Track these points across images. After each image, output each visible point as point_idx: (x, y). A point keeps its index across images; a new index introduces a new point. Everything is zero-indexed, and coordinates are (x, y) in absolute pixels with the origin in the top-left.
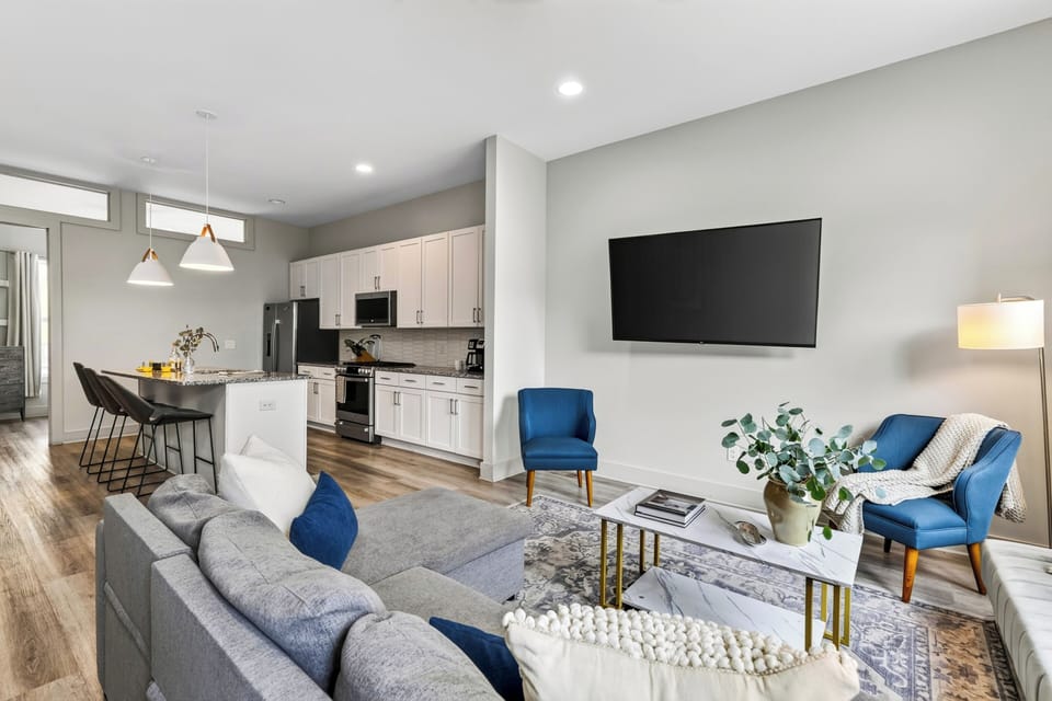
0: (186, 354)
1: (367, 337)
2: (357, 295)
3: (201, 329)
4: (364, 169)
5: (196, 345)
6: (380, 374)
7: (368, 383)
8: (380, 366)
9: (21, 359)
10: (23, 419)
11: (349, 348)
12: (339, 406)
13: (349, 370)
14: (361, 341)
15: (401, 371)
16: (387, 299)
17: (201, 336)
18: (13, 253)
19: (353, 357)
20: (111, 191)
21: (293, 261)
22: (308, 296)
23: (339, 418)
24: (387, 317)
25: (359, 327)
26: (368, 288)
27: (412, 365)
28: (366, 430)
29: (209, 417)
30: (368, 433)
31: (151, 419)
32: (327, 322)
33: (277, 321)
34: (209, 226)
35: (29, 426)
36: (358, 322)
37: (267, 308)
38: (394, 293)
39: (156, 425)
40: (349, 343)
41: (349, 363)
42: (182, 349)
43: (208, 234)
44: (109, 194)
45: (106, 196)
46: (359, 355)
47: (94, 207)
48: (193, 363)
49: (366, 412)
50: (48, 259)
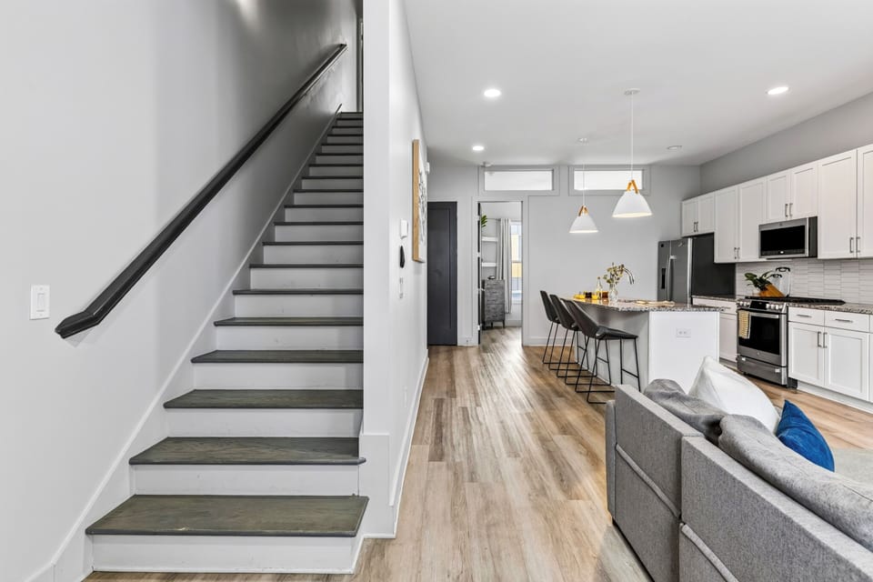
0: (611, 286)
1: (771, 269)
2: (761, 226)
3: (623, 266)
4: (778, 91)
5: (618, 279)
6: (794, 311)
7: (778, 320)
8: (795, 301)
9: (503, 288)
10: (504, 327)
11: (751, 282)
12: (741, 342)
13: (754, 304)
14: (765, 275)
15: (829, 309)
16: (803, 227)
17: (622, 271)
18: (500, 220)
19: (756, 292)
20: (552, 168)
21: (685, 199)
22: (702, 230)
23: (741, 355)
24: (803, 247)
25: (764, 259)
26: (776, 217)
27: (841, 302)
28: (777, 371)
29: (634, 338)
30: (780, 374)
31: (597, 335)
32: (721, 256)
33: (672, 257)
34: (633, 181)
35: (507, 331)
36: (762, 255)
37: (662, 245)
38: (814, 221)
39: (600, 339)
40: (750, 277)
41: (751, 298)
42: (608, 281)
43: (632, 187)
44: (553, 171)
45: (550, 173)
46: (763, 289)
47: (541, 182)
48: (617, 293)
49: (776, 350)
50: (522, 221)
